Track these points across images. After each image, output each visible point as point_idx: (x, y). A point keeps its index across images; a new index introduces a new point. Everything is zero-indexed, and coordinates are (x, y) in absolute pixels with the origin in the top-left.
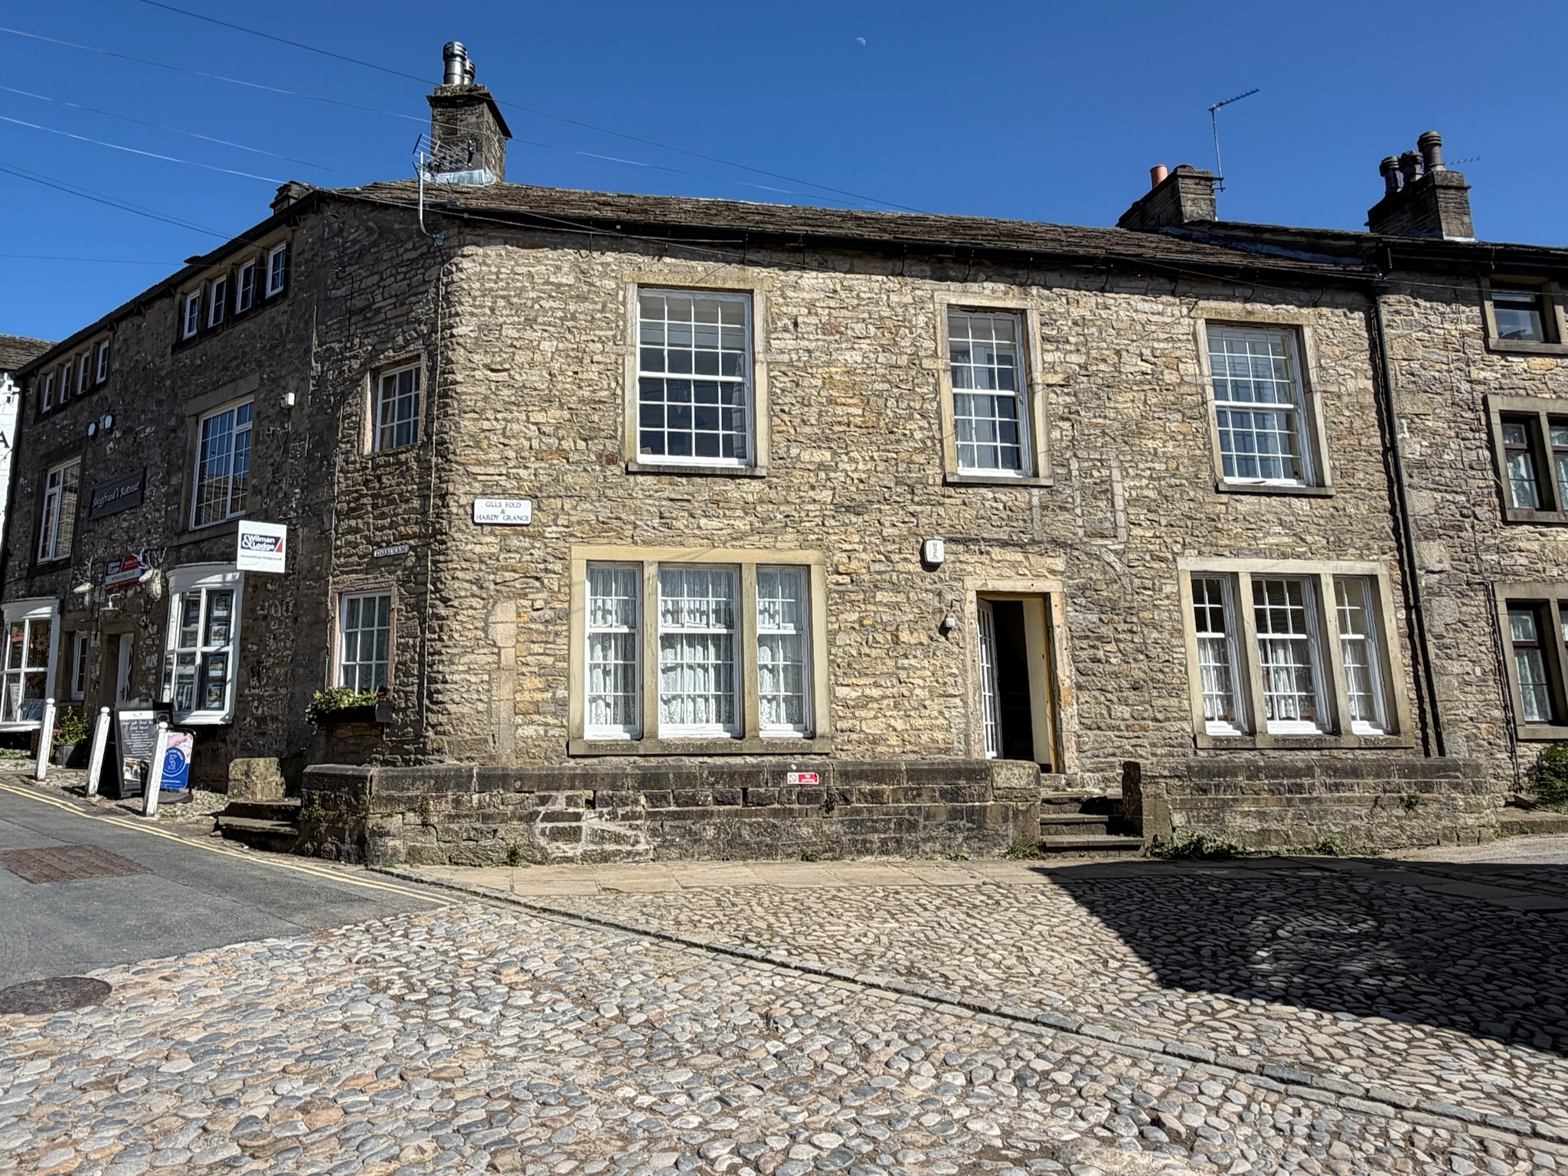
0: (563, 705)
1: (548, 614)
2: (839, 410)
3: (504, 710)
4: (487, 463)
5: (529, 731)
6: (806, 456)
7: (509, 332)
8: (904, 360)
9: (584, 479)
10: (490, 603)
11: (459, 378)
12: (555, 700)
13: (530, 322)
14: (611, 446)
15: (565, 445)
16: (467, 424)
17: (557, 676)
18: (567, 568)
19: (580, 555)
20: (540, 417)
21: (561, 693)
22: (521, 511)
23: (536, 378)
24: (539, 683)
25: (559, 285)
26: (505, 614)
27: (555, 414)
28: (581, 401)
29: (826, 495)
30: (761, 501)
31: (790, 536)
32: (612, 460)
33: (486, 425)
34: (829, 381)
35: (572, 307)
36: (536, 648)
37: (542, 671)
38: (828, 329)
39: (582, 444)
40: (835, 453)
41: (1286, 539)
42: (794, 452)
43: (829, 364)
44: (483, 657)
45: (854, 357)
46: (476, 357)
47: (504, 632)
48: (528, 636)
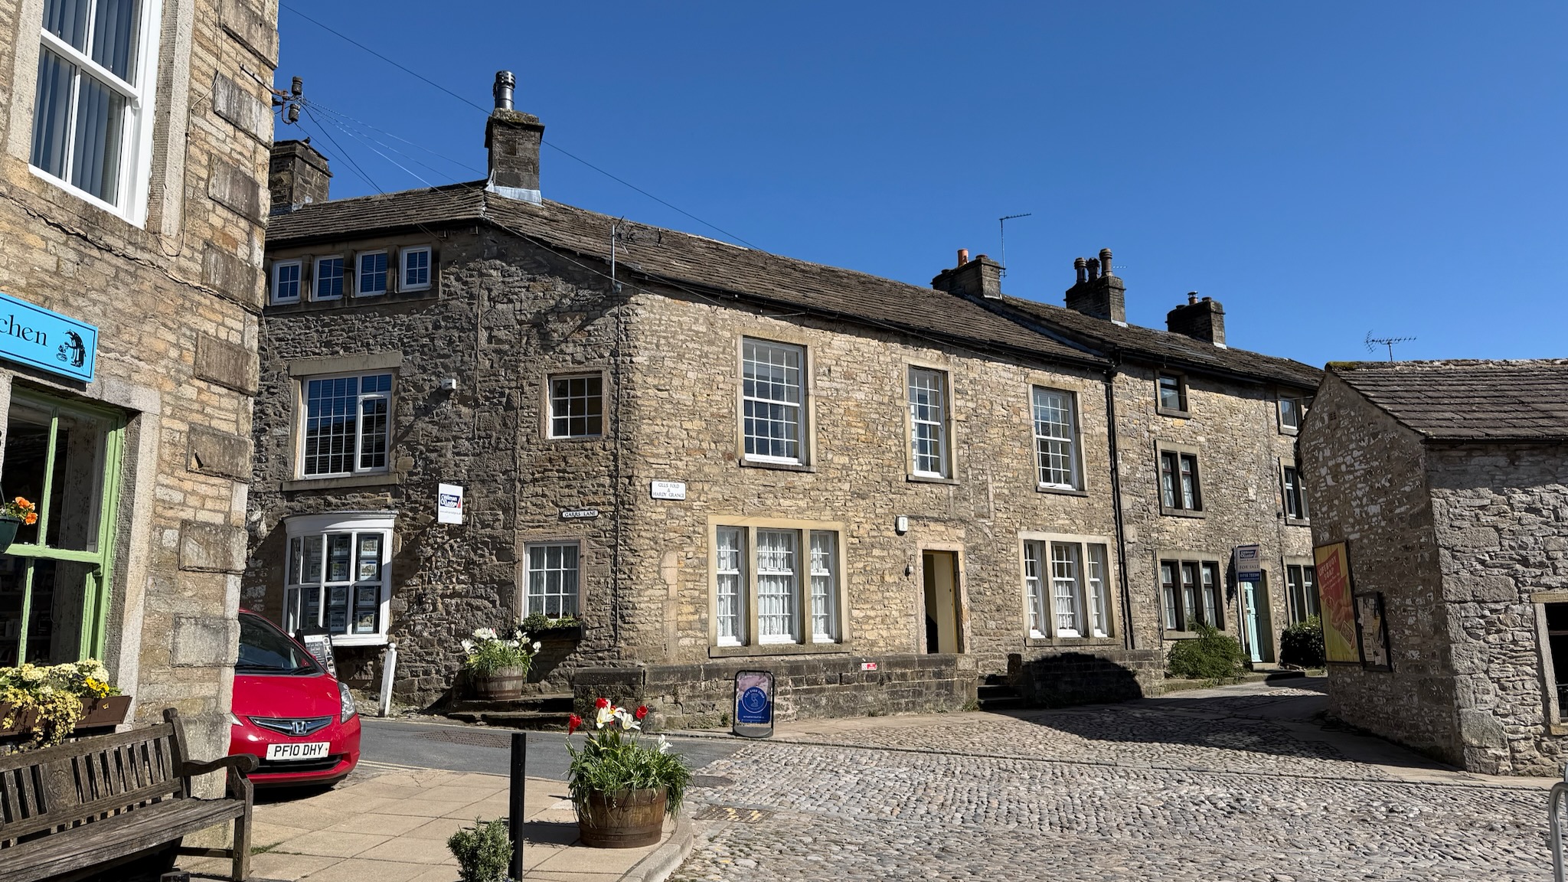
0: (705, 623)
1: (696, 562)
2: (853, 430)
3: (671, 628)
4: (657, 456)
5: (686, 642)
6: (836, 459)
7: (668, 363)
8: (886, 400)
9: (715, 470)
10: (662, 553)
11: (639, 394)
12: (700, 620)
13: (680, 357)
14: (731, 448)
15: (705, 445)
16: (646, 429)
17: (700, 604)
18: (706, 530)
19: (713, 521)
20: (687, 425)
21: (704, 615)
22: (679, 490)
23: (685, 397)
24: (691, 609)
25: (697, 332)
26: (671, 560)
27: (697, 424)
28: (712, 415)
29: (846, 486)
30: (813, 489)
31: (828, 512)
32: (731, 457)
33: (657, 429)
34: (847, 410)
35: (706, 348)
36: (690, 585)
37: (692, 602)
38: (848, 376)
39: (713, 446)
40: (851, 459)
41: (1067, 522)
42: (830, 456)
43: (848, 399)
44: (658, 592)
45: (860, 396)
46: (649, 380)
47: (670, 574)
48: (684, 577)
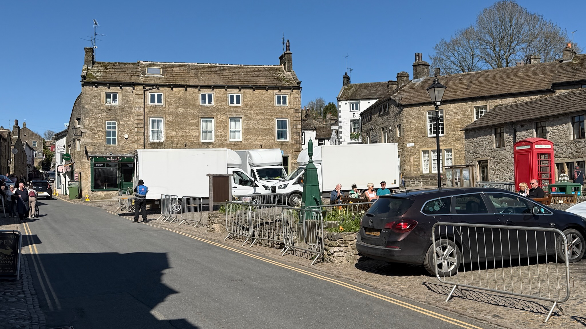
0: (419, 169)
1: (417, 158)
2: (456, 126)
3: (412, 170)
4: (408, 139)
5: (415, 173)
6: (451, 133)
7: (410, 120)
8: (466, 116)
9: (421, 140)
10: (410, 157)
11: (404, 128)
13: (413, 119)
14: (424, 135)
15: (418, 135)
16: (406, 134)
17: (419, 165)
18: (419, 152)
19: (421, 150)
20: (415, 132)
21: (419, 168)
22: (413, 145)
23: (414, 127)
24: (416, 167)
25: (416, 113)
26: (412, 158)
27: (416, 131)
28: (420, 129)
29: (454, 138)
30: (445, 140)
31: (449, 145)
32: (424, 137)
33: (408, 134)
34: (455, 121)
35: (418, 116)
36: (416, 162)
37: (417, 165)
38: (455, 113)
39: (420, 135)
40: (455, 132)
43: (455, 119)
44: (409, 164)
45: (458, 117)
46: (406, 125)
47: (412, 160)
48: (414, 161)
